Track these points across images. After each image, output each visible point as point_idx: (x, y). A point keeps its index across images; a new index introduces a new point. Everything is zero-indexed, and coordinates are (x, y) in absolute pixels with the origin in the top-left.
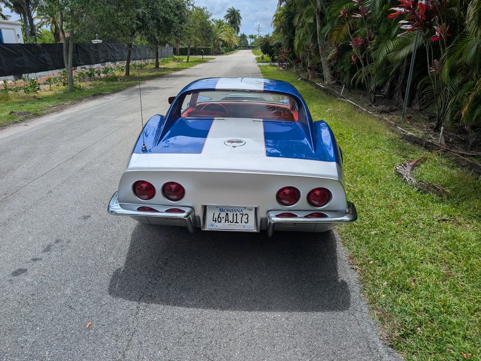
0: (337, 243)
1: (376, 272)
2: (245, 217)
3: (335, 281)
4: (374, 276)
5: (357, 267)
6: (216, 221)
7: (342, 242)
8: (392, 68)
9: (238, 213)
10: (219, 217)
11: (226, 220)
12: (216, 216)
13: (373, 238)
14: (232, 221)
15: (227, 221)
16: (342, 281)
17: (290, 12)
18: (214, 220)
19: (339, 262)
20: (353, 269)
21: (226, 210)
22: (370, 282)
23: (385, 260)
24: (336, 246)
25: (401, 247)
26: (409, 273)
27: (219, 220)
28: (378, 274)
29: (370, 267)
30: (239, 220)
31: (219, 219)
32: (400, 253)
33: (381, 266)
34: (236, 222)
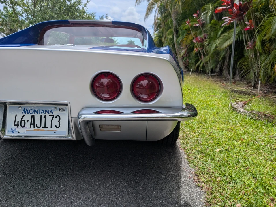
0: (183, 160)
1: (225, 190)
2: (56, 120)
3: (177, 203)
4: (223, 196)
5: (203, 184)
6: (18, 125)
7: (188, 159)
8: (220, 57)
9: (47, 115)
10: (22, 120)
11: (31, 124)
12: (19, 119)
13: (218, 154)
14: (39, 125)
15: (32, 126)
16: (185, 202)
17: (160, 36)
18: (16, 123)
19: (183, 179)
20: (199, 187)
21: (31, 111)
22: (219, 204)
23: (234, 176)
24: (181, 163)
25: (248, 163)
26: (264, 191)
27: (23, 125)
28: (228, 193)
29: (218, 185)
30: (48, 124)
31: (23, 122)
32: (248, 168)
33: (230, 183)
34: (45, 127)
